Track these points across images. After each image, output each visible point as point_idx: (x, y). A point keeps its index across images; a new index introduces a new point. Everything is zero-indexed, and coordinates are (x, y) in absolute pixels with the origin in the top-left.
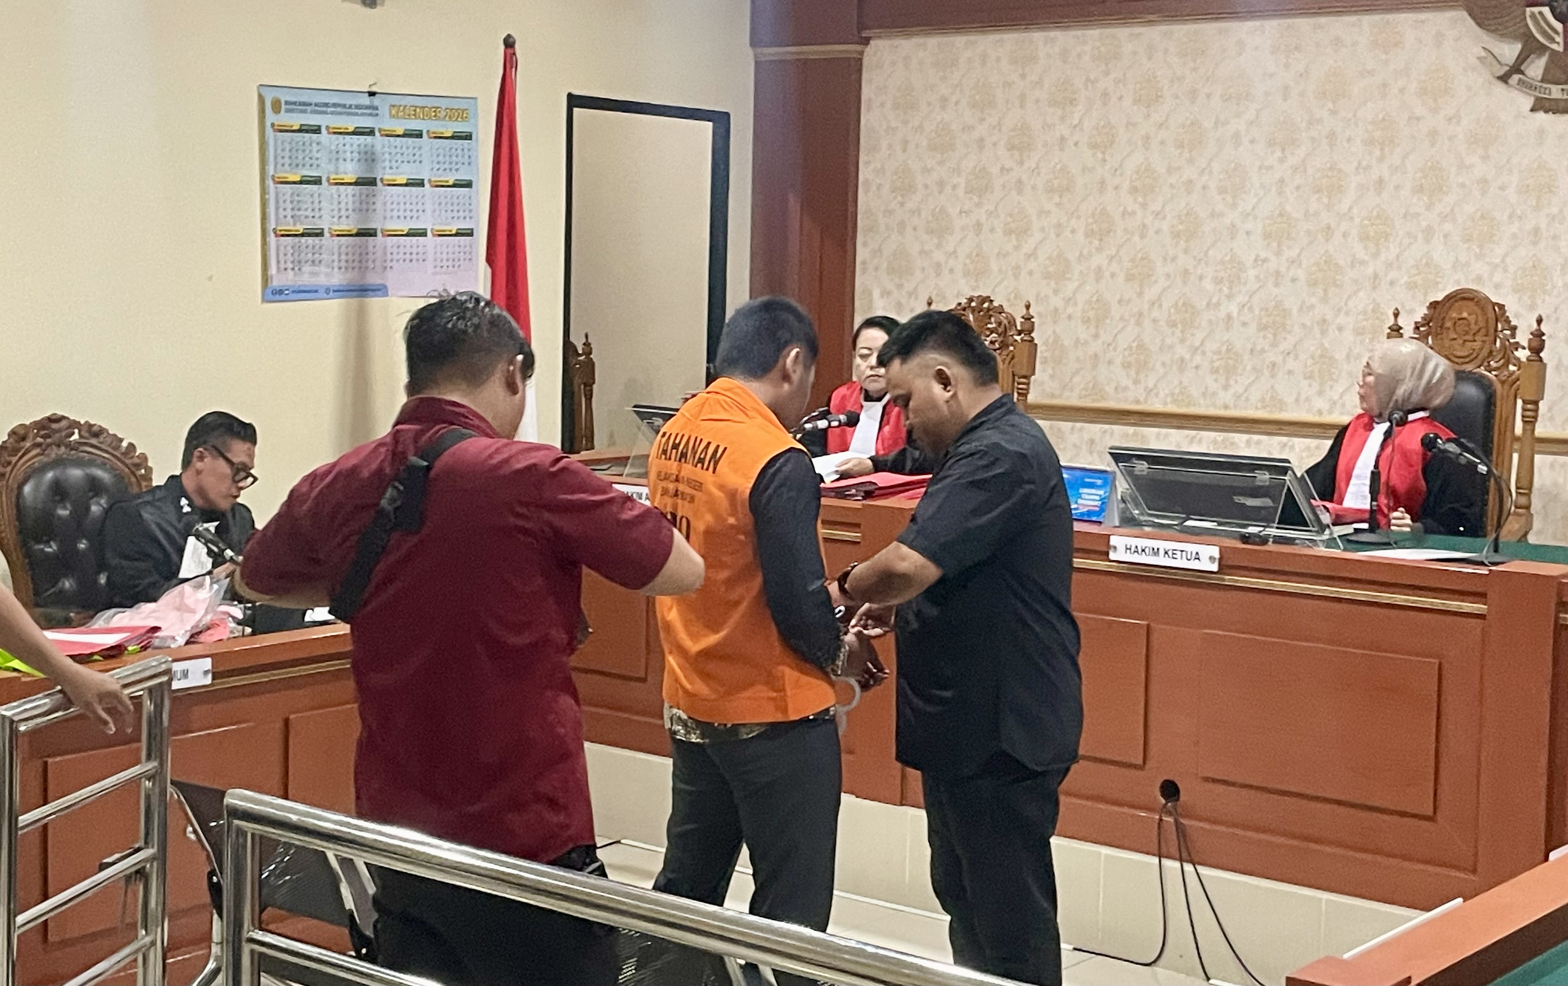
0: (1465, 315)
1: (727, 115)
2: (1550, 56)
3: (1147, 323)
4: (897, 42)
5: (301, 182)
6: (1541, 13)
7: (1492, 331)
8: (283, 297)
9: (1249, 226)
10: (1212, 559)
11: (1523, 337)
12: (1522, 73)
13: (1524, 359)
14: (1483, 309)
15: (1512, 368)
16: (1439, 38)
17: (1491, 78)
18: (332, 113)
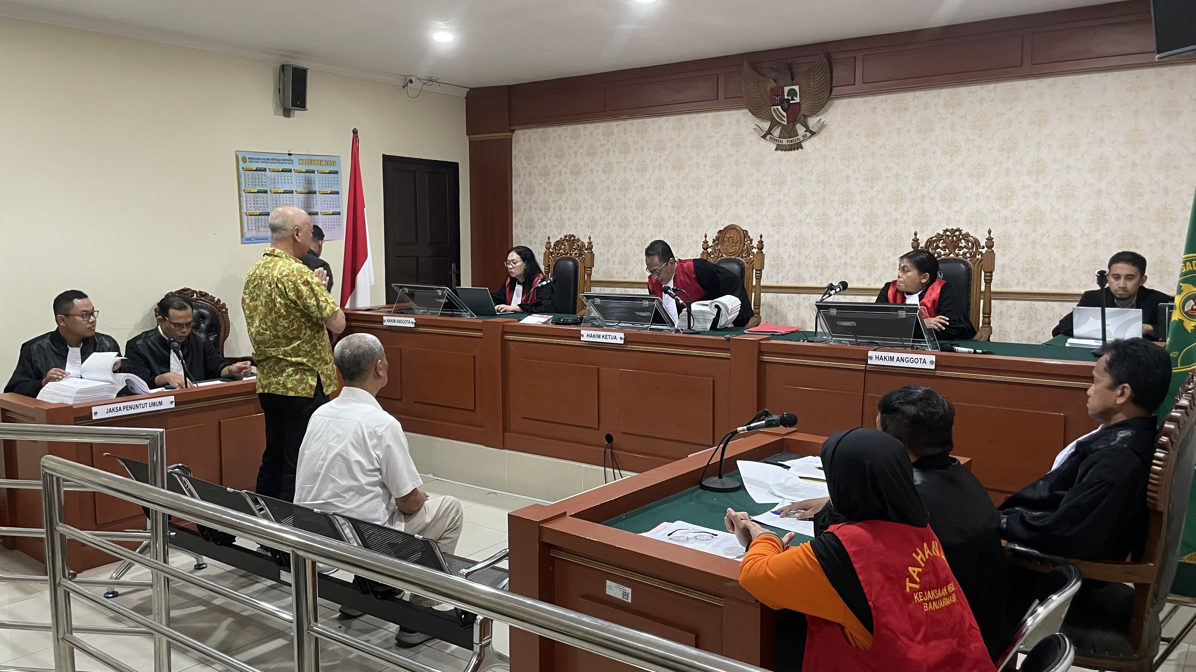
0: (732, 235)
1: (458, 163)
2: (782, 127)
3: (628, 245)
4: (526, 131)
5: (258, 192)
6: (777, 109)
7: (743, 241)
8: (251, 241)
9: (666, 203)
10: (621, 338)
11: (755, 243)
12: (771, 134)
13: (755, 253)
14: (739, 233)
15: (751, 257)
16: (738, 121)
17: (760, 138)
18: (271, 163)
